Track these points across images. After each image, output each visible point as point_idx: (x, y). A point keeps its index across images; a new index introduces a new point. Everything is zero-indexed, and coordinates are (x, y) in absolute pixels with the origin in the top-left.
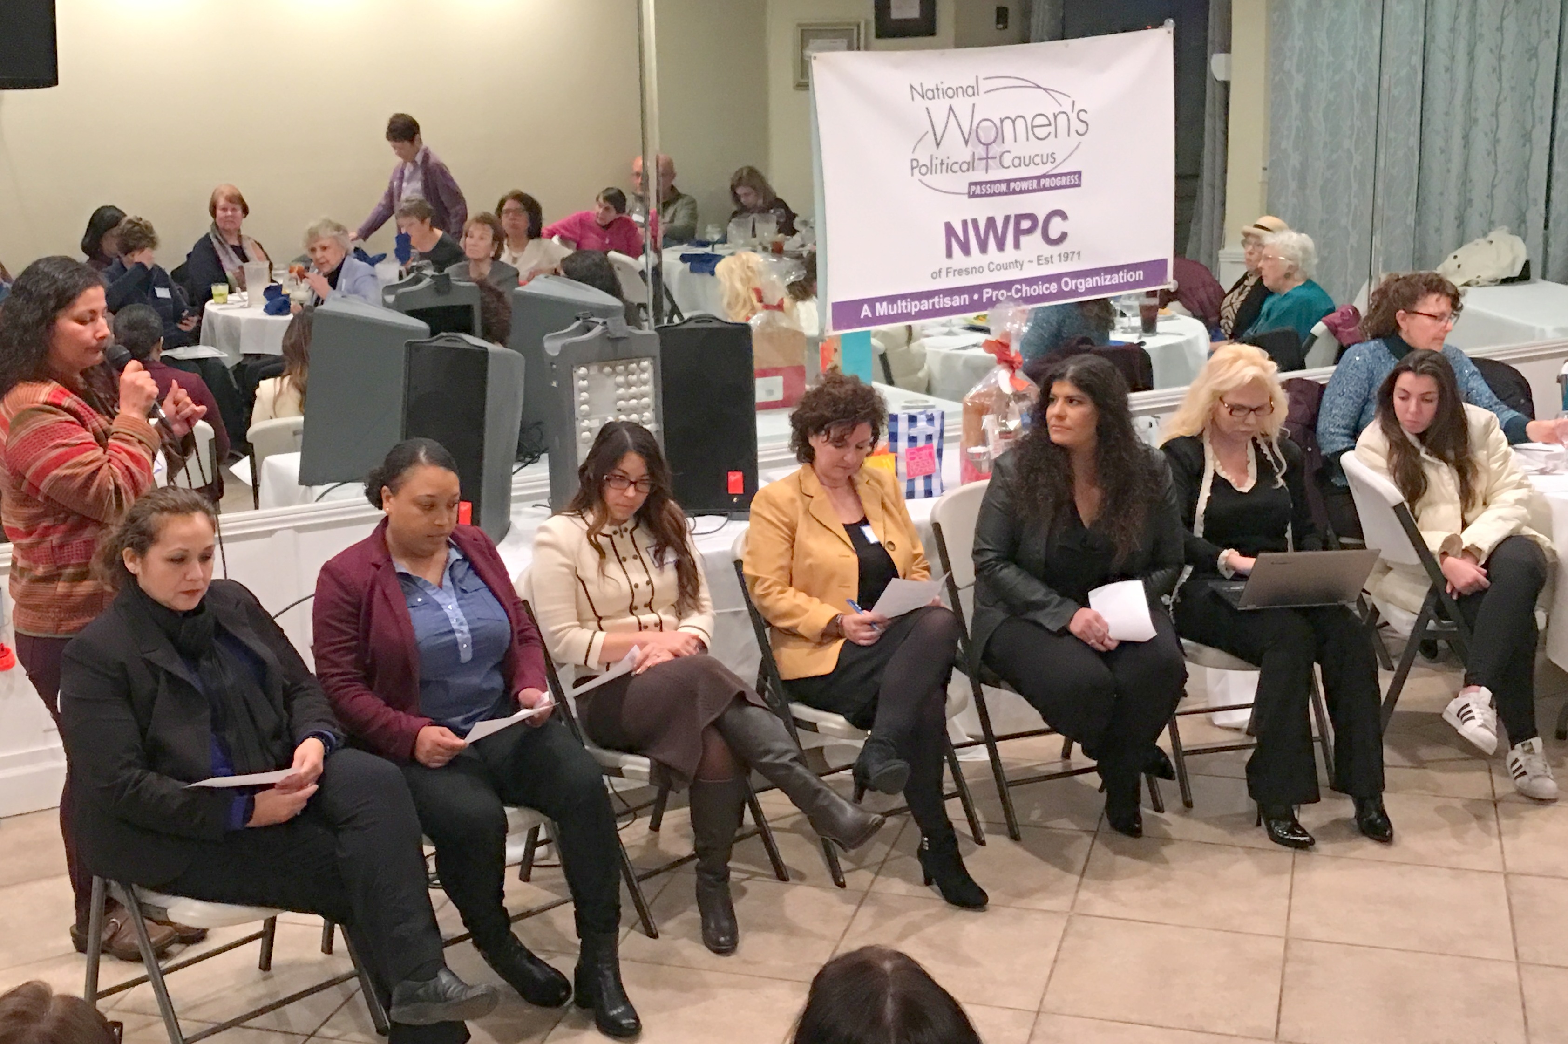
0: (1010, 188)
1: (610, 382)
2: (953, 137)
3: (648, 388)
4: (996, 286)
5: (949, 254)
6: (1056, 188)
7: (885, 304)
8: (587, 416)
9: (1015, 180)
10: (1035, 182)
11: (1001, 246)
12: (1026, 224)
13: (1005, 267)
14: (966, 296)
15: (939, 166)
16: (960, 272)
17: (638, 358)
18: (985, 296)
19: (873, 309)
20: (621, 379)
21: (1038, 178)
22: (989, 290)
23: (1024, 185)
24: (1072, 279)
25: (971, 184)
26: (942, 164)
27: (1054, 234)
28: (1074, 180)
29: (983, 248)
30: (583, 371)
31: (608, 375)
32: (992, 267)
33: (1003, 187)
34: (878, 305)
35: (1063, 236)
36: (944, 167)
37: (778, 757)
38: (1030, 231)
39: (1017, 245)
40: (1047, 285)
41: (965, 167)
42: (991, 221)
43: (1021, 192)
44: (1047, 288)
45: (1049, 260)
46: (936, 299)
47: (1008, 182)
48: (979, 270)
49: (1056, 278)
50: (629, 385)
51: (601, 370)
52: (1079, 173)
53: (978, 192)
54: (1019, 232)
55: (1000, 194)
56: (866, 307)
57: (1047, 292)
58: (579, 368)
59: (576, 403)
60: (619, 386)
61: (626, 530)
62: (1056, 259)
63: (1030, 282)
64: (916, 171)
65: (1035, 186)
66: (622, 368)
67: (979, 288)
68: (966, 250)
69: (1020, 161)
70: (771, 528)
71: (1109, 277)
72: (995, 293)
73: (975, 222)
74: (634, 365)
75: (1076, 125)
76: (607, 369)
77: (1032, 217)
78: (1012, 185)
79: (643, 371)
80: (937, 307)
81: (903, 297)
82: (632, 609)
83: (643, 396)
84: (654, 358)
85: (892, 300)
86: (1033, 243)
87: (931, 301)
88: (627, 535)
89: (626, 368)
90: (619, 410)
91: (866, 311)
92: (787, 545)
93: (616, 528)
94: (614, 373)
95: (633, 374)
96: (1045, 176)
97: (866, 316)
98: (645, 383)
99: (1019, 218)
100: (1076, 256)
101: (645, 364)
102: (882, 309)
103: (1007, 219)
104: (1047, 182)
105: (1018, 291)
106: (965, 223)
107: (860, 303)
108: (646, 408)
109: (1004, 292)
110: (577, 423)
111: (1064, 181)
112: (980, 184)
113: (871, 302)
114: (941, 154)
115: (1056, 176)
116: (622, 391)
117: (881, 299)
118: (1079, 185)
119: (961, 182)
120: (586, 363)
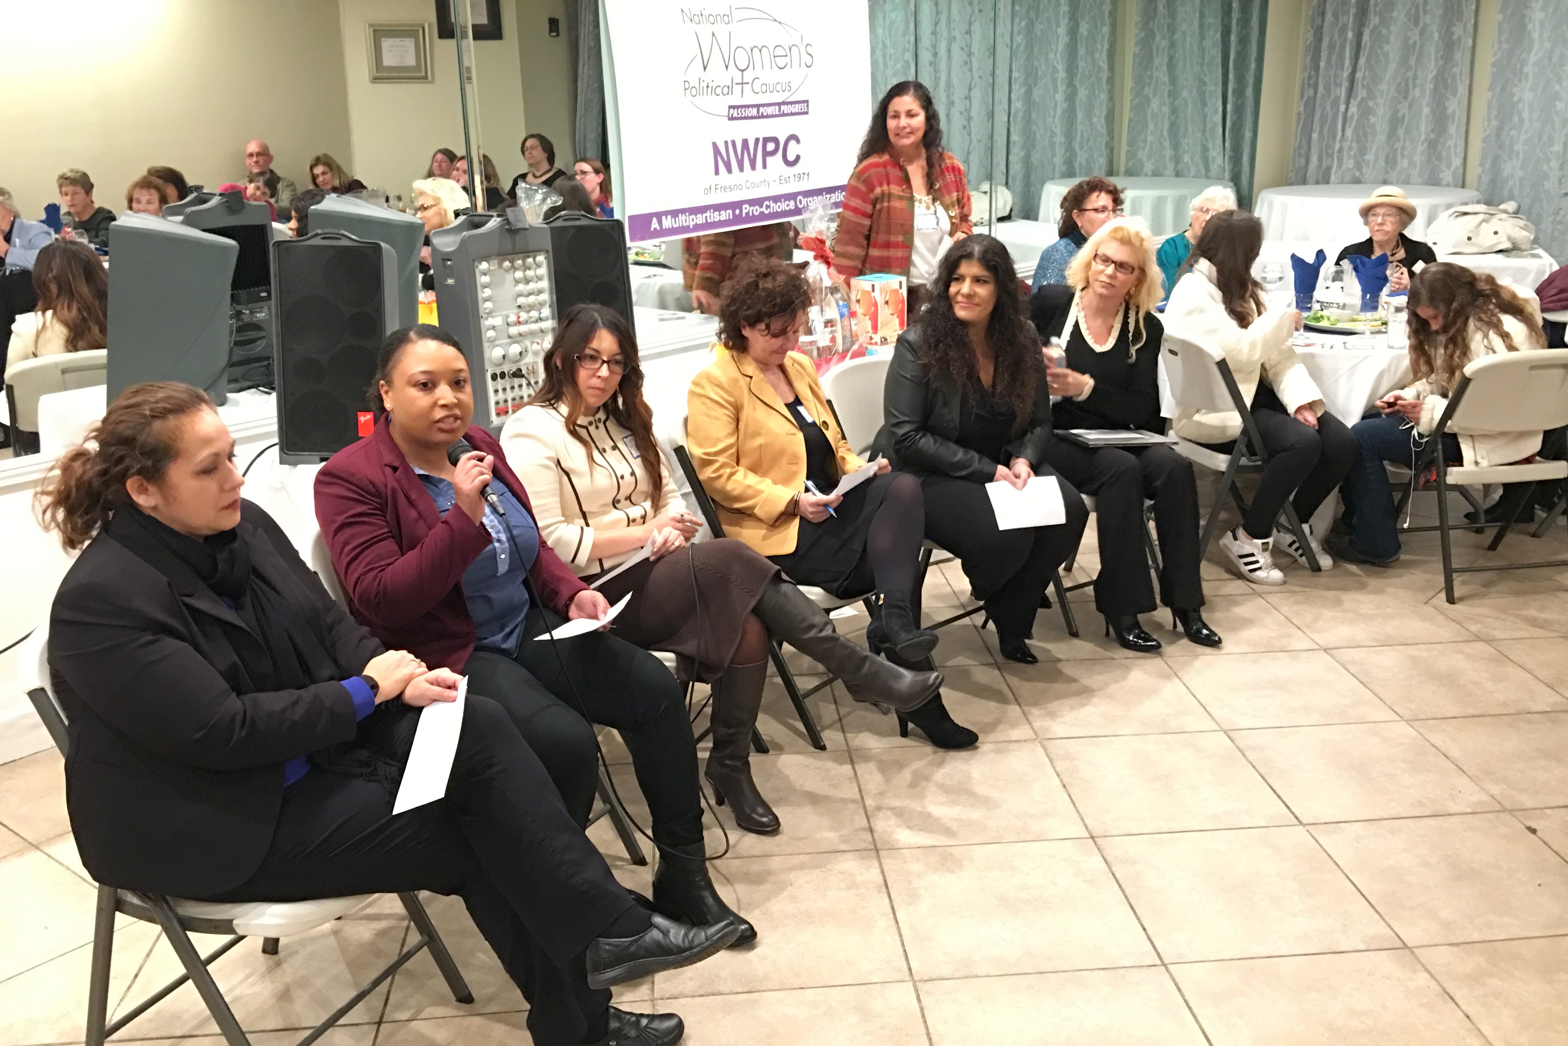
0: (758, 112)
1: (509, 277)
2: (716, 63)
3: (545, 284)
4: (752, 202)
5: (717, 172)
6: (792, 114)
7: (669, 217)
8: (490, 314)
9: (763, 105)
10: (777, 107)
11: (753, 167)
12: (771, 147)
13: (754, 185)
14: (730, 211)
15: (705, 89)
16: (725, 189)
17: (534, 252)
18: (744, 211)
19: (660, 222)
20: (519, 274)
21: (779, 104)
22: (747, 206)
23: (770, 110)
24: (804, 197)
25: (730, 107)
26: (708, 87)
27: (791, 157)
28: (802, 107)
29: (741, 169)
30: (484, 265)
31: (507, 271)
32: (749, 185)
33: (754, 112)
34: (664, 218)
35: (798, 158)
36: (710, 89)
37: (821, 631)
38: (773, 153)
39: (765, 166)
40: (787, 202)
41: (725, 90)
42: (745, 142)
43: (768, 116)
44: (788, 205)
45: (787, 181)
46: (708, 214)
47: (758, 106)
48: (738, 187)
49: (792, 196)
50: (527, 281)
51: (500, 265)
52: (807, 102)
53: (735, 115)
54: (766, 154)
55: (752, 118)
56: (655, 220)
57: (787, 209)
58: (480, 263)
59: (480, 301)
60: (517, 282)
61: (600, 420)
62: (792, 178)
63: (776, 199)
64: (688, 92)
65: (777, 113)
66: (520, 262)
67: (738, 205)
68: (729, 170)
69: (767, 88)
70: (717, 407)
71: (828, 196)
72: (752, 208)
73: (733, 142)
74: (530, 260)
75: (807, 59)
76: (507, 264)
77: (775, 140)
78: (761, 109)
79: (539, 266)
80: (709, 221)
81: (683, 211)
82: (615, 503)
83: (540, 292)
84: (547, 252)
85: (675, 213)
86: (775, 161)
87: (704, 215)
88: (601, 425)
89: (524, 262)
90: (519, 307)
91: (655, 224)
92: (733, 426)
93: (591, 419)
94: (514, 268)
95: (529, 269)
96: (784, 103)
97: (655, 229)
98: (540, 278)
99: (766, 140)
100: (806, 176)
101: (541, 258)
102: (667, 222)
103: (757, 140)
104: (785, 108)
105: (768, 207)
106: (726, 143)
107: (648, 218)
108: (542, 304)
109: (757, 207)
110: (482, 321)
111: (796, 108)
112: (738, 107)
113: (659, 215)
114: (707, 76)
115: (791, 103)
116: (521, 287)
117: (666, 213)
118: (807, 113)
119: (721, 104)
120: (486, 258)
